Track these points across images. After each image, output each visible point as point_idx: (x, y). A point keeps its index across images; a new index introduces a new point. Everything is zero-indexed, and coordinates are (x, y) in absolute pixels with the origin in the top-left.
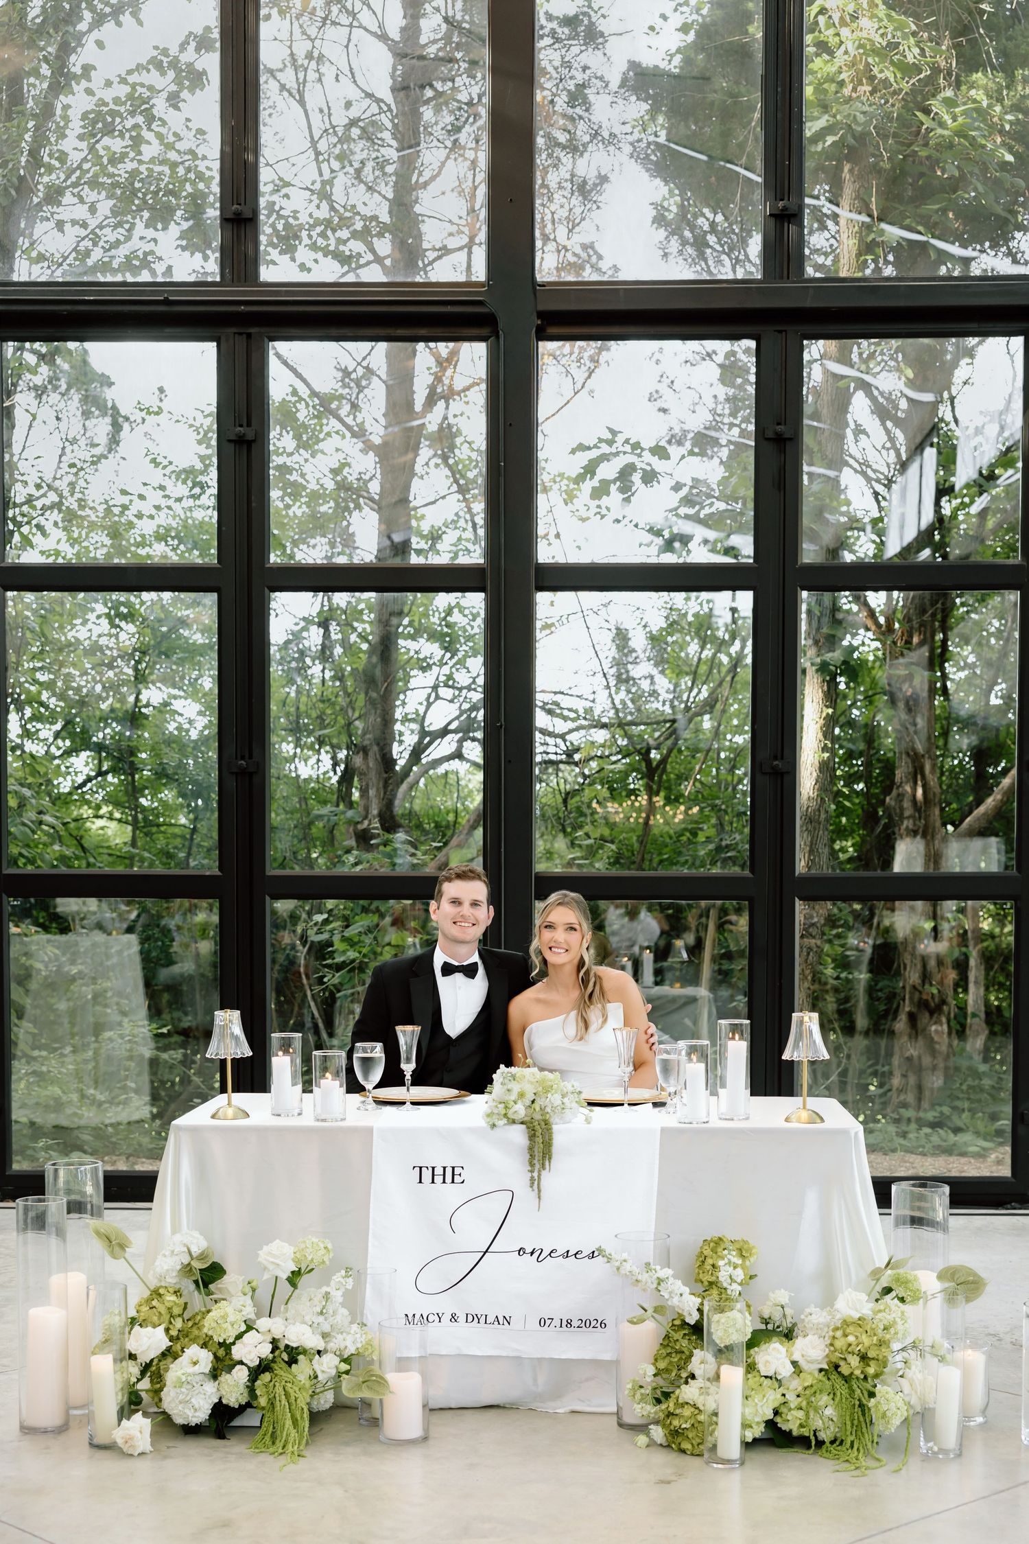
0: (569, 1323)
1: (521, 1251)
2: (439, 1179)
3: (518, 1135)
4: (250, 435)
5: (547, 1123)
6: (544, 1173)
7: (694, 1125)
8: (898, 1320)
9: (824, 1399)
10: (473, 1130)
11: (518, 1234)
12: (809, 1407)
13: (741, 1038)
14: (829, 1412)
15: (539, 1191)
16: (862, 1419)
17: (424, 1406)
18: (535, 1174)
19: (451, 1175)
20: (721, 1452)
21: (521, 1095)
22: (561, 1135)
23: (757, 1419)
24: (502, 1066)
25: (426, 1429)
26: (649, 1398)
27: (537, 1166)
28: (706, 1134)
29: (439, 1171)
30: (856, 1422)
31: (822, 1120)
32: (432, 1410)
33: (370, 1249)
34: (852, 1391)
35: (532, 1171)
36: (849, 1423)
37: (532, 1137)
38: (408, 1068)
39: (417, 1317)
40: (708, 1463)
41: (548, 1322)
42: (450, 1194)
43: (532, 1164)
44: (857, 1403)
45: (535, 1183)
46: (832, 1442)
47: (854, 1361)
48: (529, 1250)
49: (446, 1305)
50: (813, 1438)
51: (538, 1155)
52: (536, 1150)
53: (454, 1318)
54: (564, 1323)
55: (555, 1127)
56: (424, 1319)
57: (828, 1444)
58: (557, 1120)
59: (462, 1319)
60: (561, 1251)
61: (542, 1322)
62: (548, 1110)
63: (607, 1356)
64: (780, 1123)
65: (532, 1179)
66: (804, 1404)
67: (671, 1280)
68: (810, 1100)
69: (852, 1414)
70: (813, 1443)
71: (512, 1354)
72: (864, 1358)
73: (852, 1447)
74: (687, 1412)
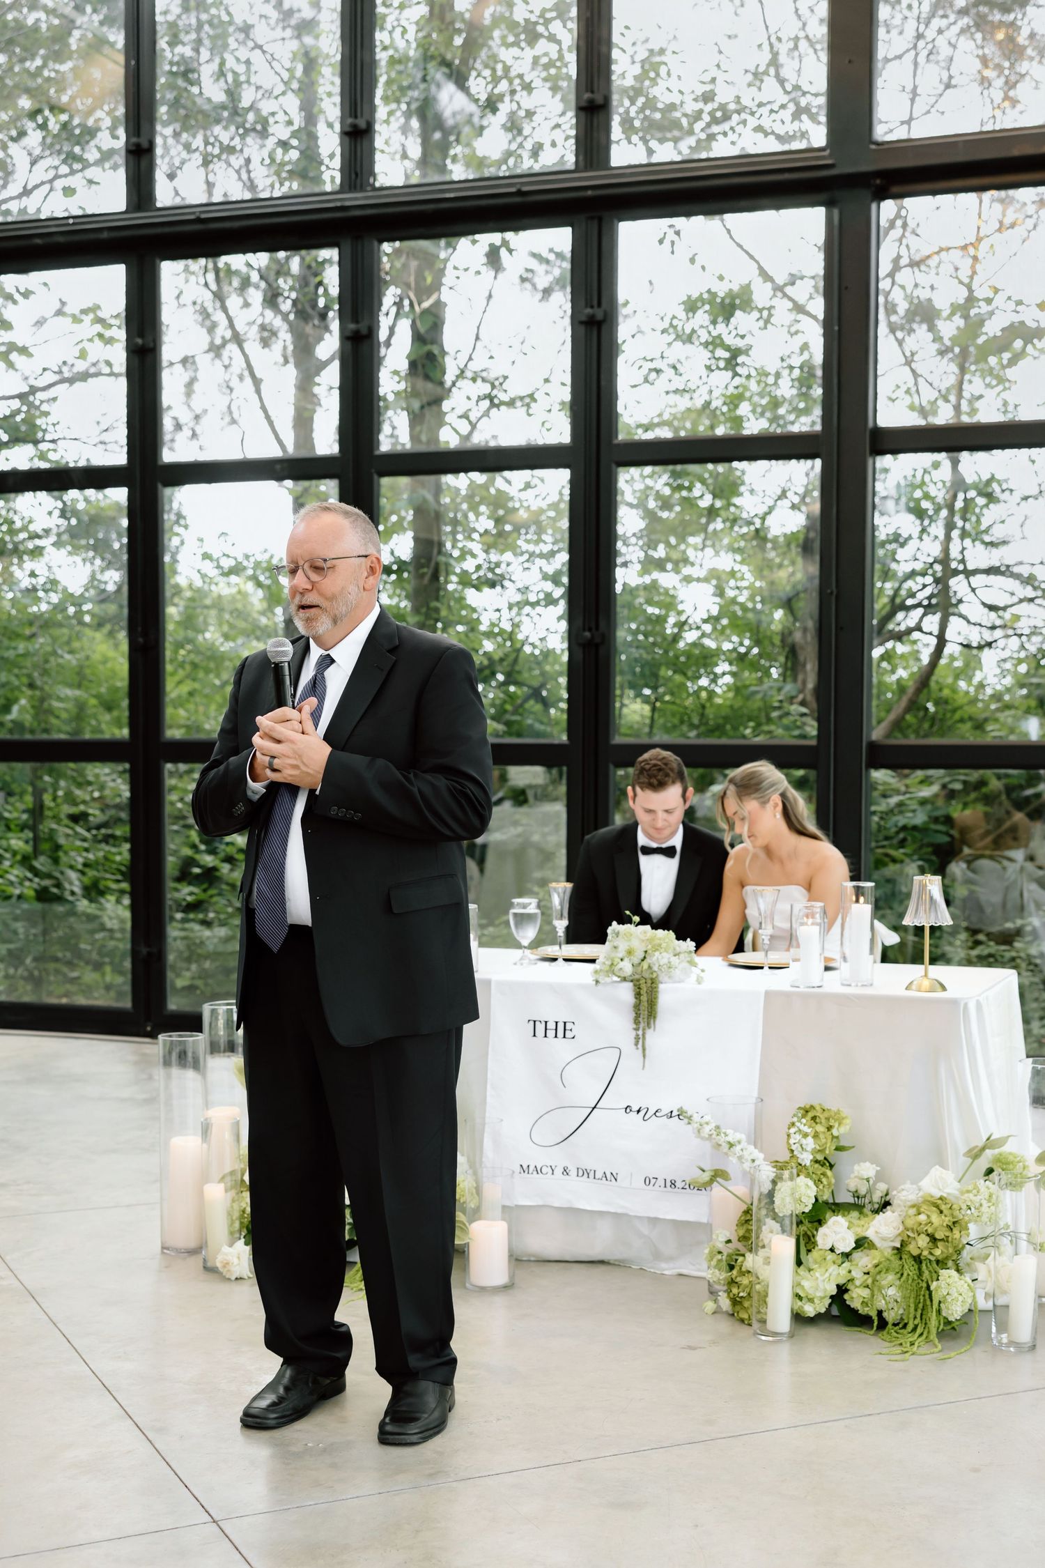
0: (673, 1184)
1: (628, 1109)
2: (551, 1033)
3: (626, 993)
4: (599, 315)
5: (653, 981)
6: (649, 1033)
7: (802, 989)
8: (984, 1202)
9: (891, 1277)
10: (583, 987)
11: (627, 1091)
12: (873, 1288)
13: (866, 902)
14: (891, 1292)
15: (644, 1050)
16: (928, 1302)
17: (511, 1256)
18: (640, 1032)
19: (563, 1030)
20: (771, 1326)
21: (630, 952)
22: (667, 995)
23: (819, 1294)
24: (614, 923)
25: (512, 1276)
26: (724, 1263)
27: (642, 1025)
28: (815, 999)
29: (551, 1025)
30: (921, 1306)
31: (944, 988)
32: (517, 1260)
33: (489, 1099)
34: (920, 1274)
35: (637, 1029)
36: (912, 1306)
37: (638, 995)
38: (561, 925)
39: (531, 1168)
40: (756, 1334)
41: (653, 1181)
42: (560, 1049)
43: (637, 1021)
44: (924, 1285)
45: (639, 1041)
46: (895, 1325)
47: (923, 1241)
48: (635, 1108)
49: (557, 1158)
50: (875, 1319)
51: (644, 1013)
52: (642, 1008)
53: (565, 1171)
54: (668, 1184)
55: (662, 987)
56: (538, 1171)
57: (890, 1326)
58: (666, 979)
59: (573, 1172)
60: (666, 1111)
61: (647, 1181)
62: (655, 968)
63: (705, 1220)
64: (900, 991)
65: (637, 1038)
66: (869, 1281)
67: (744, 1144)
68: (931, 968)
69: (917, 1296)
70: (876, 1324)
71: (619, 1211)
72: (933, 1239)
73: (915, 1329)
74: (745, 1281)
